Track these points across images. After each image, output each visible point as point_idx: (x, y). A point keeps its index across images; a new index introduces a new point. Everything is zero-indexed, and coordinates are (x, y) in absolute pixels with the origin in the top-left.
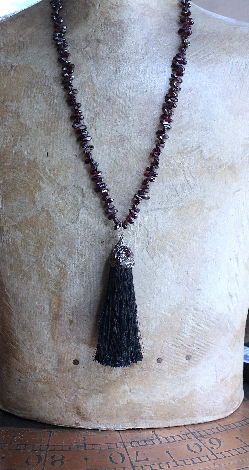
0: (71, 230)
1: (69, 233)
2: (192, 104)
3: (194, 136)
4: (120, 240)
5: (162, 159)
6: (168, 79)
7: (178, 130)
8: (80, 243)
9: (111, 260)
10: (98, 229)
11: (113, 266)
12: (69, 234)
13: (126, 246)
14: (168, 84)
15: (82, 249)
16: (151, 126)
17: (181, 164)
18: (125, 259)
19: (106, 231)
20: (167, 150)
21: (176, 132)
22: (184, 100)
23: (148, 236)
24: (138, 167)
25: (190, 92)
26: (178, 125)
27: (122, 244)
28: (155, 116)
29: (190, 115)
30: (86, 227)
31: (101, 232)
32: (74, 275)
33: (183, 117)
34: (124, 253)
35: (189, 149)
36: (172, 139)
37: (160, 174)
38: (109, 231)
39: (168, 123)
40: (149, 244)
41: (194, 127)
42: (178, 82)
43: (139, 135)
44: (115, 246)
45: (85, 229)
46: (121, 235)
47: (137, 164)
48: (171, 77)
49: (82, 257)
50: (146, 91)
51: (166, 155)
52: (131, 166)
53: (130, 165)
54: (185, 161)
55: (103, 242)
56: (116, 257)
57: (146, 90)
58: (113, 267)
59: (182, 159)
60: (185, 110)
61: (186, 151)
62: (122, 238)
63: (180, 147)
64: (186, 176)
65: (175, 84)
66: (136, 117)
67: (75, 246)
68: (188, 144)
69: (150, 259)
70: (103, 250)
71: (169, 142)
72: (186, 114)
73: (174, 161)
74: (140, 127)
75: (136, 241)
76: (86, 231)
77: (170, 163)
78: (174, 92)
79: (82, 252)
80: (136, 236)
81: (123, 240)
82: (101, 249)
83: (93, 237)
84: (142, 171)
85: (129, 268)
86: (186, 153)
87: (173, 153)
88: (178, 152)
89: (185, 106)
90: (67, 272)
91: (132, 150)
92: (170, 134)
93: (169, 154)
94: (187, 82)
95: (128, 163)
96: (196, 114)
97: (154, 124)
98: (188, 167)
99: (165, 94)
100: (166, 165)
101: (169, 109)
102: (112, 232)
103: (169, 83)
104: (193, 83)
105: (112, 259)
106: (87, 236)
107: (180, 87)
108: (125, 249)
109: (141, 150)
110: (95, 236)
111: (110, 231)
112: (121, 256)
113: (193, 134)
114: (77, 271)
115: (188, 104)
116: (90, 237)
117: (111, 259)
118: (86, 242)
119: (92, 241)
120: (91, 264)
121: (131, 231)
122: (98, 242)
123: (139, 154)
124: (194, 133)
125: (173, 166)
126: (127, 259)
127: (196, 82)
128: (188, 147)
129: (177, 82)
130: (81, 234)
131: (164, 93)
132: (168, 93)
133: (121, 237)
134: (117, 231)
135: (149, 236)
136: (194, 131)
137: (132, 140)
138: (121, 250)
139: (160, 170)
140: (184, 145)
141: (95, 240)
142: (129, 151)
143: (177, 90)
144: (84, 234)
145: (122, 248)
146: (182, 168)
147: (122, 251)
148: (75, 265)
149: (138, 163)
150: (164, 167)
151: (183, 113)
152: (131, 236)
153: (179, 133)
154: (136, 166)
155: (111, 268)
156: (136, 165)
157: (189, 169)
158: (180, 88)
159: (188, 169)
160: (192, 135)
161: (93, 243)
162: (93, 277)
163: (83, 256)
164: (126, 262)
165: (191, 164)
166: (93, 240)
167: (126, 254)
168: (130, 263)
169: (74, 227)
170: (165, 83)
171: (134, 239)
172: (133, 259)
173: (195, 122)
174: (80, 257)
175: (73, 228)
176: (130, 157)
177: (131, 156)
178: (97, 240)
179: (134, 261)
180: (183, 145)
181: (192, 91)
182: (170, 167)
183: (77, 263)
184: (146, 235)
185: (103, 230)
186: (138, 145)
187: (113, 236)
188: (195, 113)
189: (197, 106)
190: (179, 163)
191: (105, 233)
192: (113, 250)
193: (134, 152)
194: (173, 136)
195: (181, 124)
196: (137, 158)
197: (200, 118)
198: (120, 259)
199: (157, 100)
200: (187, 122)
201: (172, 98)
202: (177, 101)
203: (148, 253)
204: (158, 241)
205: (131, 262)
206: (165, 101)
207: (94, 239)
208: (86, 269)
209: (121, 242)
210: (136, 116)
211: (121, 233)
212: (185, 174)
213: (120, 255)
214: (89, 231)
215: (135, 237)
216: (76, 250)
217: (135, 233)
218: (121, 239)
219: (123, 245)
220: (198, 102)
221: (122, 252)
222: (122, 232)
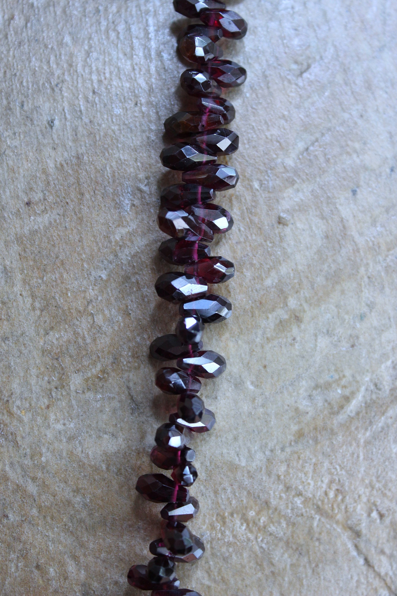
2: (328, 138)
3: (374, 320)
5: (216, 492)
6: (167, 31)
7: (273, 310)
14: (165, 56)
16: (110, 321)
17: (331, 495)
20: (236, 439)
21: (263, 323)
22: (275, 132)
24: (87, 568)
25: (301, 73)
26: (268, 282)
28: (125, 255)
29: (326, 210)
33: (287, 230)
35: (353, 406)
36: (248, 366)
37: (223, 580)
39: (203, 288)
41: (362, 270)
42: (219, 33)
43: (54, 384)
47: (79, 553)
48: (180, 16)
50: (51, 124)
51: (233, 468)
52: (47, 573)
53: (38, 567)
54: (350, 475)
57: (46, 118)
59: (326, 464)
60: (293, 183)
61: (342, 417)
63: (304, 404)
64: (375, 558)
65: (199, 52)
66: (18, 288)
68: (348, 373)
71: (238, 385)
72: (302, 208)
73: (288, 488)
74: (53, 336)
77: (267, 503)
78: (206, 96)
84: (116, 583)
86: (346, 426)
87: (271, 445)
88: (300, 435)
89: (290, 162)
91: (34, 479)
92: (231, 344)
93: (251, 457)
94: (273, 25)
95: (24, 555)
96: (359, 196)
97: (132, 303)
98: (375, 504)
99: (159, 118)
100: (245, 519)
101: (194, 202)
103: (172, 52)
104: (310, 24)
107: (239, 60)
109: (82, 466)
113: (365, 309)
115: (301, 146)
123: (77, 491)
124: (371, 306)
125: (285, 517)
127: (325, 14)
128: (353, 393)
129: (215, 39)
131: (152, 113)
132: (176, 109)
136: (367, 294)
137: (20, 420)
139: (213, 554)
140: (327, 386)
142: (18, 488)
143: (221, 84)
146: (339, 517)
149: (82, 545)
150: (235, 536)
151: (285, 205)
153: (282, 325)
154: (71, 567)
156: (75, 558)
157: (381, 516)
158: (242, 65)
159: (374, 515)
160: (362, 317)
165: (385, 486)
170: (148, 56)
173: (361, 241)
176: (25, 519)
177: (35, 511)
180: (317, 387)
181: (315, 69)
182: (272, 528)
186: (63, 446)
188: (354, 192)
189: (357, 146)
190: (319, 494)
193: (44, 486)
194: (252, 351)
195: (284, 269)
196: (71, 518)
197: (387, 211)
199: (120, 162)
200: (319, 252)
201: (202, 133)
202: (233, 147)
206: (166, 159)
210: (19, 277)
212: (362, 545)
220: (360, 122)
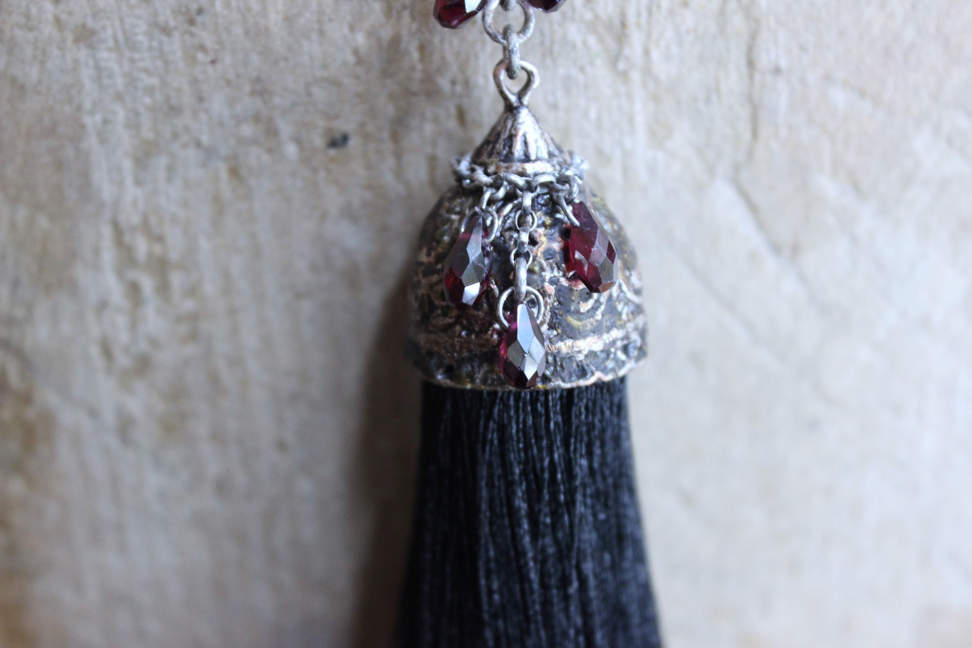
0: (29, 51)
1: (13, 81)
4: (502, 121)
8: (128, 165)
9: (426, 318)
10: (289, 20)
11: (450, 372)
12: (20, 89)
13: (564, 180)
15: (153, 220)
18: (564, 298)
19: (360, 39)
23: (751, 64)
27: (527, 159)
30: (166, 16)
31: (312, 48)
32: (112, 441)
34: (549, 254)
38: (386, 34)
40: (765, 131)
44: (460, 178)
45: (166, 30)
46: (511, 74)
49: (163, 288)
55: (338, 142)
56: (472, 290)
58: (448, 383)
62: (521, 95)
67: (86, 188)
69: (771, 264)
70: (349, 214)
75: (641, 109)
76: (175, 46)
79: (160, 239)
80: (647, 72)
81: (526, 123)
82: (333, 199)
83: (248, 104)
85: (600, 386)
90: (48, 419)
102: (422, 48)
105: (433, 307)
106: (187, 99)
108: (552, 206)
110: (261, 89)
111: (396, 41)
112: (524, 288)
114: (135, 405)
116: (217, 104)
117: (427, 309)
118: (185, 146)
119: (241, 141)
120: (250, 339)
121: (592, 27)
122: (298, 141)
126: (585, 307)
130: (131, 81)
133: (511, 88)
134: (470, 31)
135: (764, 60)
138: (522, 222)
141: (272, 132)
144: (164, 83)
145: (527, 200)
147: (525, 238)
148: (107, 352)
152: (601, 70)
155: (431, 391)
161: (256, 156)
162: (282, 446)
163: (176, 279)
164: (572, 334)
166: (247, 130)
167: (567, 252)
168: (607, 338)
169: (57, 21)
171: (630, 97)
172: (637, 292)
174: (147, 284)
175: (48, 30)
178: (286, 128)
179: (638, 310)
183: (124, 337)
184: (737, 56)
185: (337, 31)
187: (428, 78)
191: (356, 52)
192: (434, 215)
198: (513, 319)
203: (753, 208)
204: (839, 97)
205: (616, 333)
207: (256, 118)
208: (214, 380)
209: (511, 137)
211: (507, 51)
213: (507, 278)
214: (202, 48)
215: (636, 76)
216: (107, 231)
217: (636, 39)
218: (511, 110)
219: (530, 168)
221: (533, 242)
222: (516, 41)
